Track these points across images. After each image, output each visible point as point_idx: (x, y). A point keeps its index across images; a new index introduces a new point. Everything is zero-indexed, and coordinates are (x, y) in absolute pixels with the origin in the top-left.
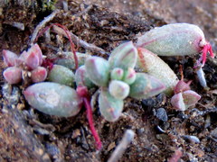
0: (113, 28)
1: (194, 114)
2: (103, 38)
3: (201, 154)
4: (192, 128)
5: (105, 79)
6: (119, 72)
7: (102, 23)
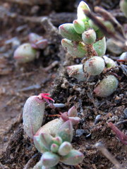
0: (16, 151)
1: (82, 114)
2: (21, 159)
3: (110, 114)
4: (91, 117)
5: (56, 156)
6: (54, 146)
7: (12, 157)
